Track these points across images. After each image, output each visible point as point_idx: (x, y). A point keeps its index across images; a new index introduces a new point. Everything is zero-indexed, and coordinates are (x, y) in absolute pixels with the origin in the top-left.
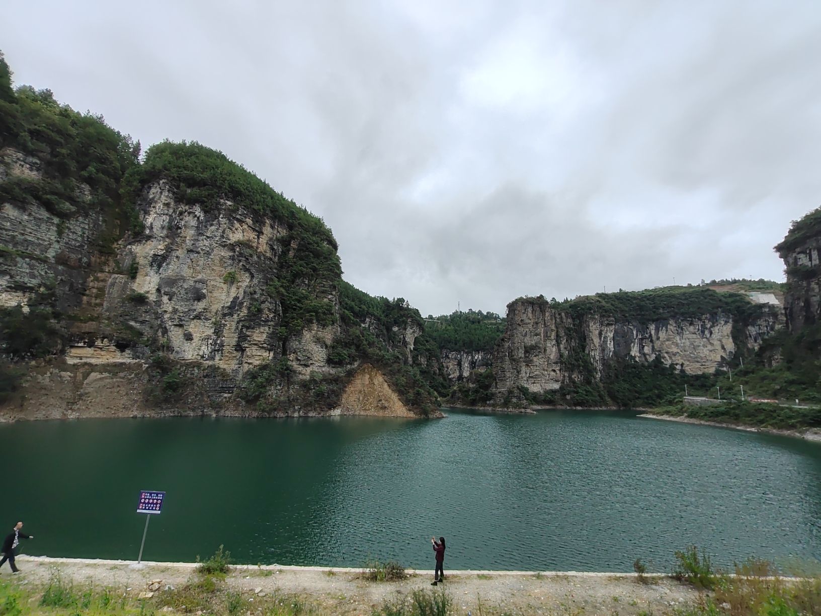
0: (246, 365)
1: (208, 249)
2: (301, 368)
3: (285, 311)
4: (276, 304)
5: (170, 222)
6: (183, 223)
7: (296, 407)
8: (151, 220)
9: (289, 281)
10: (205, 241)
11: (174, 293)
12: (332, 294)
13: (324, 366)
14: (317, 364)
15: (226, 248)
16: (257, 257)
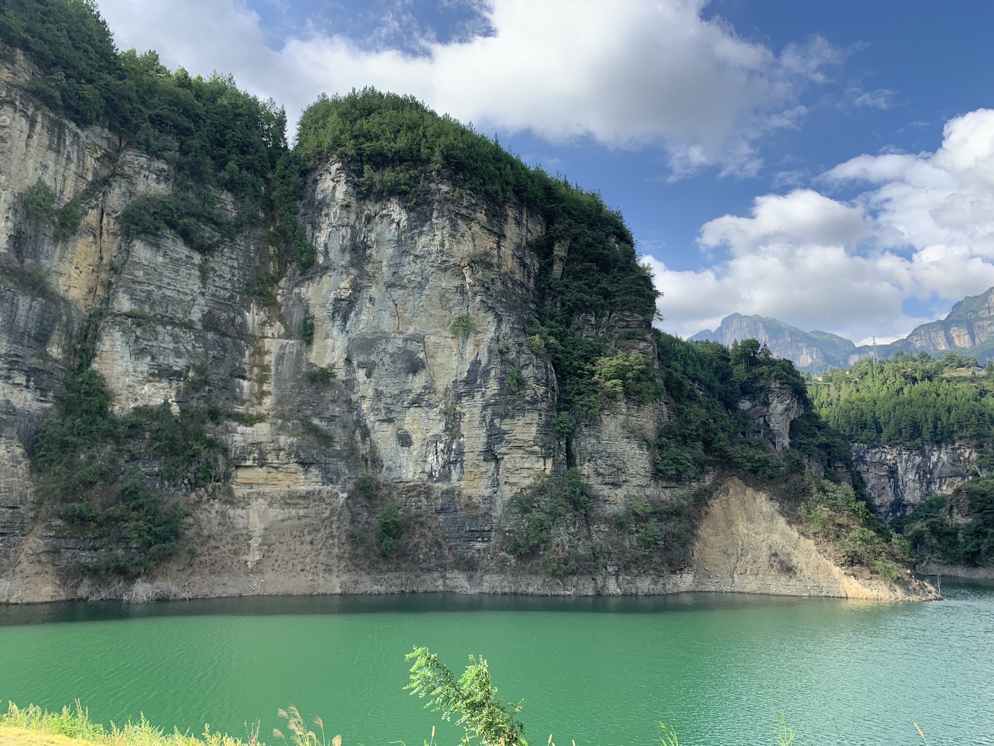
0: (507, 488)
1: (420, 279)
2: (606, 491)
3: (562, 380)
4: (546, 368)
5: (353, 238)
6: (373, 236)
7: (610, 569)
8: (324, 238)
9: (561, 323)
10: (413, 264)
11: (374, 364)
12: (645, 340)
13: (648, 486)
14: (635, 481)
15: (449, 273)
16: (503, 283)
